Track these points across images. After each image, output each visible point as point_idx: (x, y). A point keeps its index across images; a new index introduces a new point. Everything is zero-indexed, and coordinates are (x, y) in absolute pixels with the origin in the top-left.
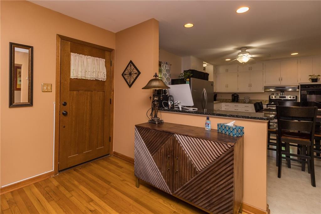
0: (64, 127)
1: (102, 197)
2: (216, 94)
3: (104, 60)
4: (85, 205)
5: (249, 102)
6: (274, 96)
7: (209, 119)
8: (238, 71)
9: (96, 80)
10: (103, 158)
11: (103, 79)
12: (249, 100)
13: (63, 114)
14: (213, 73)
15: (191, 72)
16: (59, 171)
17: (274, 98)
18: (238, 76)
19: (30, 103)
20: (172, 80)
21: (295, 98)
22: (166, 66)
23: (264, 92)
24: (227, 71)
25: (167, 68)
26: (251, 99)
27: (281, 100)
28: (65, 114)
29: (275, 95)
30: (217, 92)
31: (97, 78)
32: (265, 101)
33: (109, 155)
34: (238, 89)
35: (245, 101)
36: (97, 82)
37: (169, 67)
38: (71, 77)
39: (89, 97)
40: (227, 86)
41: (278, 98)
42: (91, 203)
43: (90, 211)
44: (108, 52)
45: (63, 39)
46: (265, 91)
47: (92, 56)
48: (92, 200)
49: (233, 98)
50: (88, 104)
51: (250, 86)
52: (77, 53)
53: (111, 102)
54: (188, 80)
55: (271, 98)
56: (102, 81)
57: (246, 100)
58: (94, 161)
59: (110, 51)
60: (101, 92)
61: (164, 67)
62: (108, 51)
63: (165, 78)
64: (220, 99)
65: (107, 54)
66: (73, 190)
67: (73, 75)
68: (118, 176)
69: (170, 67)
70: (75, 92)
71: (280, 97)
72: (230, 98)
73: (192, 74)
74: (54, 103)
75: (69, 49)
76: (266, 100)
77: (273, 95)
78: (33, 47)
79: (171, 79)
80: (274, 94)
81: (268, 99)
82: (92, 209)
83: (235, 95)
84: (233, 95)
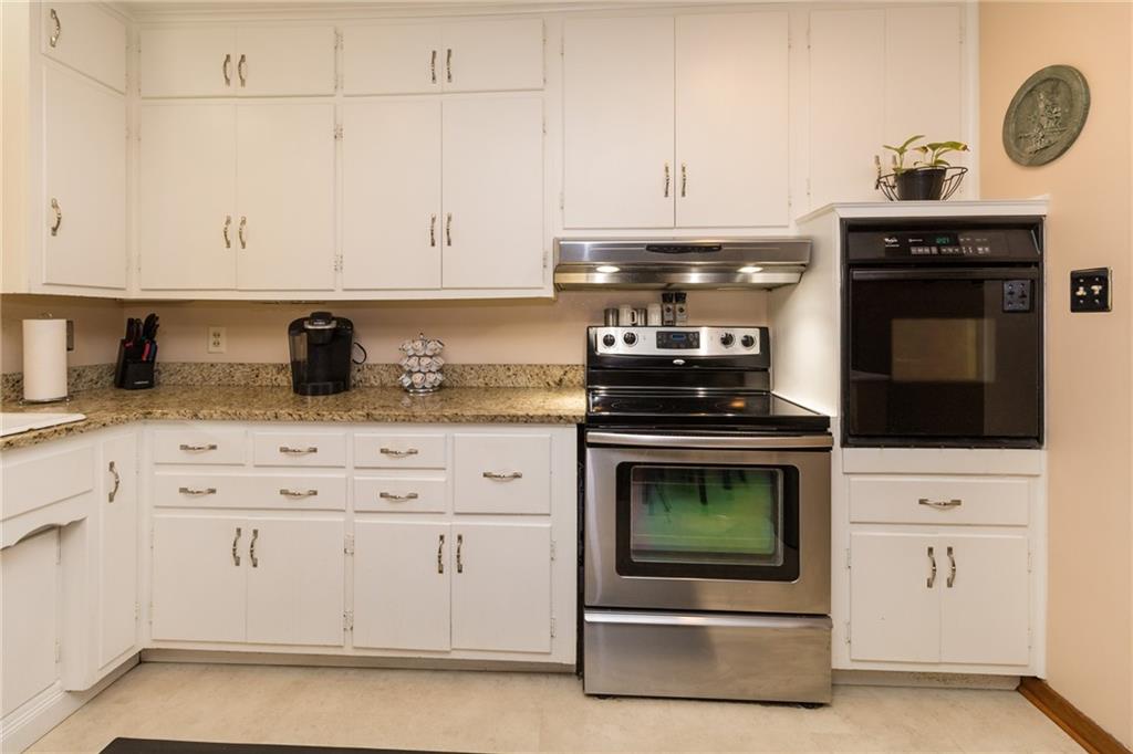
2: (152, 320)
5: (441, 386)
6: (618, 333)
12: (440, 370)
17: (620, 348)
21: (755, 350)
23: (549, 293)
27: (669, 359)
29: (626, 318)
32: (558, 373)
34: (338, 268)
35: (406, 381)
40: (234, 235)
41: (647, 345)
46: (558, 288)
49: (302, 353)
51: (443, 234)
55: (602, 349)
57: (410, 373)
64: (198, 365)
71: (663, 340)
72: (275, 350)
76: (566, 369)
77: (611, 319)
80: (617, 314)
81: (578, 357)
83: (320, 326)
84: (296, 327)
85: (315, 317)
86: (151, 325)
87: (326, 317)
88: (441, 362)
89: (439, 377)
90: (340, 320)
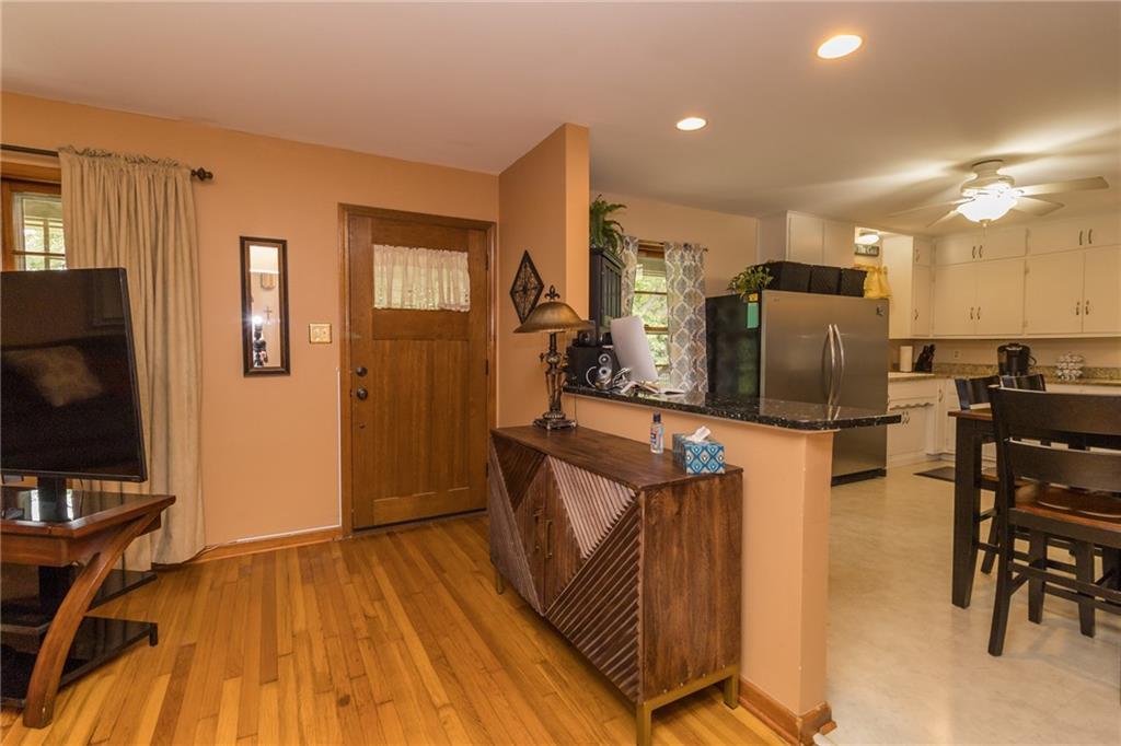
0: (362, 427)
1: (406, 597)
3: (466, 255)
4: (363, 604)
5: (1081, 377)
7: (659, 421)
8: (1027, 250)
9: (442, 310)
10: (463, 516)
11: (462, 307)
12: (1081, 369)
13: (358, 395)
14: (914, 265)
15: (768, 270)
16: (356, 530)
18: (1026, 272)
19: (285, 368)
20: (707, 300)
22: (682, 257)
24: (977, 255)
25: (687, 263)
26: (1091, 364)
28: (363, 397)
30: (931, 337)
31: (443, 306)
33: (485, 513)
34: (1024, 325)
35: (1059, 373)
36: (445, 316)
37: (697, 258)
38: (376, 306)
39: (425, 357)
40: (976, 314)
42: (377, 604)
43: (366, 616)
44: (477, 232)
45: (353, 214)
47: (428, 248)
48: (381, 598)
49: (1004, 360)
50: (424, 374)
51: (1083, 309)
52: (391, 245)
53: (488, 368)
54: (754, 297)
56: (459, 311)
57: (1062, 369)
58: (441, 520)
59: (483, 228)
60: (459, 342)
61: (677, 257)
62: (475, 229)
63: (682, 293)
64: (948, 364)
65: (474, 237)
66: (359, 572)
67: (380, 302)
68: (470, 561)
69: (701, 258)
70: (388, 343)
72: (990, 359)
73: (771, 278)
74: (338, 368)
75: (370, 238)
78: (285, 241)
79: (704, 298)
82: (371, 613)
83: (1014, 349)
84: (1002, 349)
85: (1011, 345)
86: (932, 348)
87: (1017, 345)
88: (1081, 365)
89: (1080, 372)
90: (1024, 347)
